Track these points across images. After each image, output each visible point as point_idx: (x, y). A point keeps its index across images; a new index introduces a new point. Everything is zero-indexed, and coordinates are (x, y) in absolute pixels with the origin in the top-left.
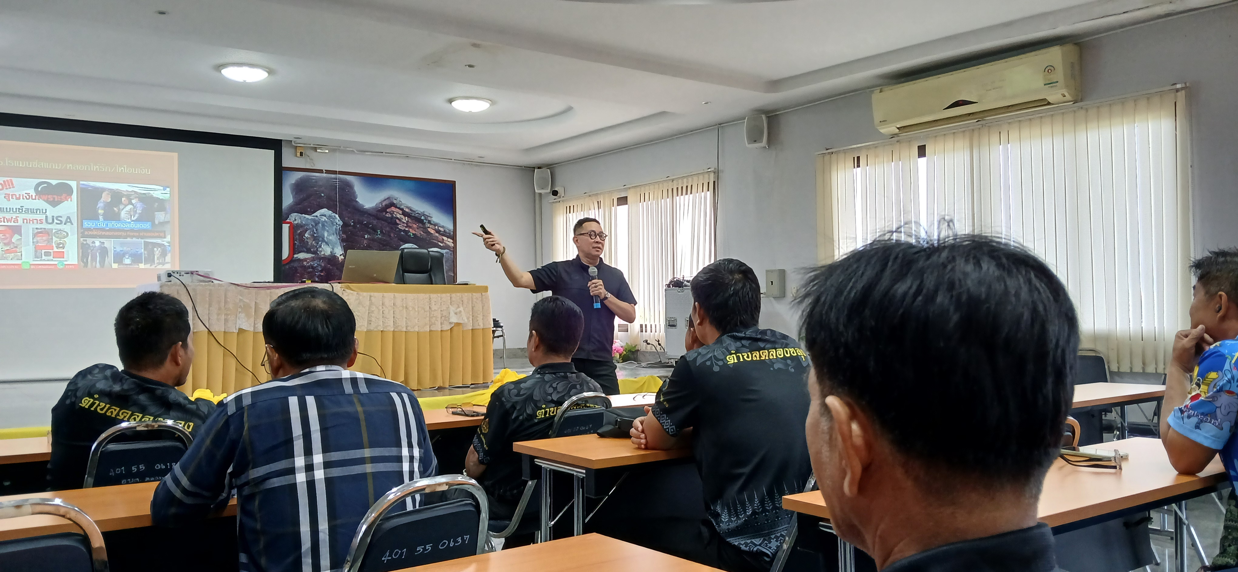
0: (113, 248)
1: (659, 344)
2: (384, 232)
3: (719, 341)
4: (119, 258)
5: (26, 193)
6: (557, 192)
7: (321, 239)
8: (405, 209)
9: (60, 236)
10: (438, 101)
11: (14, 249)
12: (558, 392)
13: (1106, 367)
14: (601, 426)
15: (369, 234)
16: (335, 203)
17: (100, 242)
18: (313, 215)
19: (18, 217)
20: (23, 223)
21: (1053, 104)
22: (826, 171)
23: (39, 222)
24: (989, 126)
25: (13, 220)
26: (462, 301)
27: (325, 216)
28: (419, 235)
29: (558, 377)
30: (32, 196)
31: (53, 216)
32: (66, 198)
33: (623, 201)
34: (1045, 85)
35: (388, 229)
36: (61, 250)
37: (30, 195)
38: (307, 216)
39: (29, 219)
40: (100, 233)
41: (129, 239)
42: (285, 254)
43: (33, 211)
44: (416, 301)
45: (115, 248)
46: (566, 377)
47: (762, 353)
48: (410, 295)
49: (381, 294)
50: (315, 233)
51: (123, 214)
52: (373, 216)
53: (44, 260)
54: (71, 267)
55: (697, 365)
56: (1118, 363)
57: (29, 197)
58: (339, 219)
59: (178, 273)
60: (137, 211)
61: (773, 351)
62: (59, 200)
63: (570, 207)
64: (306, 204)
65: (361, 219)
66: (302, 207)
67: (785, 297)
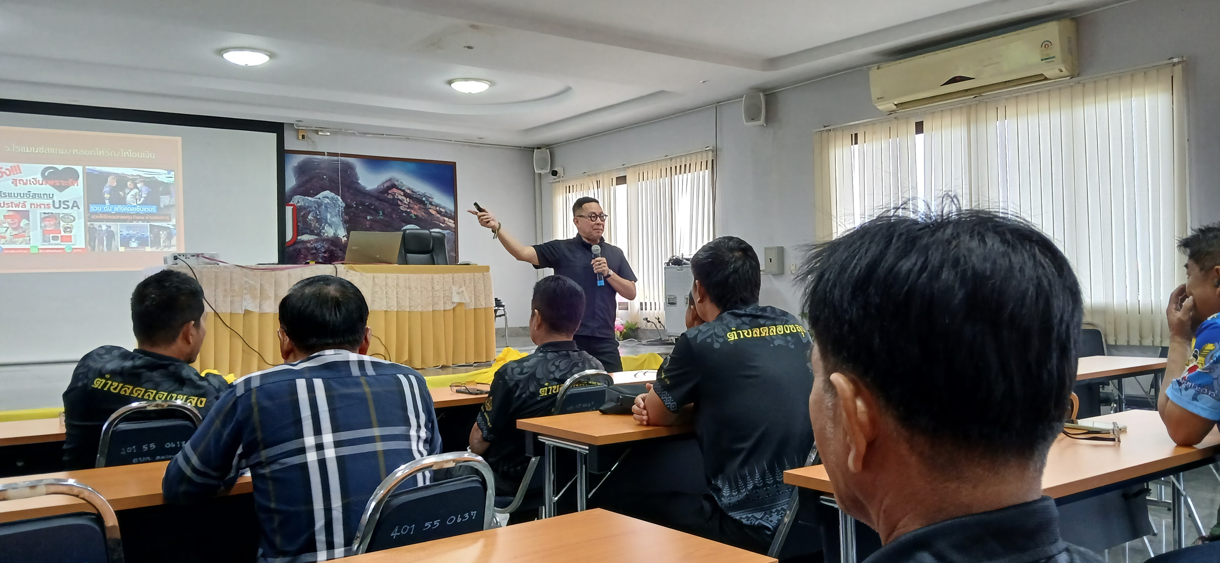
0: (119, 232)
1: (660, 322)
2: (386, 212)
3: (719, 318)
4: (125, 241)
5: (33, 179)
6: (556, 172)
7: (324, 221)
8: (406, 191)
9: (68, 220)
10: (437, 83)
11: (23, 234)
12: (561, 371)
13: (1103, 340)
14: (603, 402)
15: (370, 214)
16: (338, 185)
17: (107, 226)
18: (315, 197)
19: (26, 202)
20: (31, 207)
21: (1050, 79)
22: (824, 148)
23: (46, 206)
24: (986, 102)
25: (21, 205)
26: (464, 281)
27: (328, 198)
28: (420, 216)
29: (560, 355)
30: (39, 181)
31: (60, 201)
32: (72, 183)
33: (622, 180)
34: (1042, 60)
35: (389, 210)
36: (68, 234)
37: (37, 180)
38: (310, 198)
39: (37, 204)
40: (106, 217)
41: (135, 223)
42: (289, 236)
43: (40, 196)
44: (419, 282)
45: (121, 232)
46: (568, 356)
47: (763, 329)
48: (412, 275)
49: (384, 275)
50: (318, 215)
51: (129, 198)
52: (375, 197)
53: (52, 244)
54: (78, 250)
55: (698, 342)
56: (1115, 336)
57: (36, 182)
58: (342, 201)
59: (183, 256)
60: (143, 195)
61: (773, 328)
62: (66, 185)
63: (569, 186)
64: (309, 186)
65: (363, 200)
66: (305, 190)
67: (783, 273)
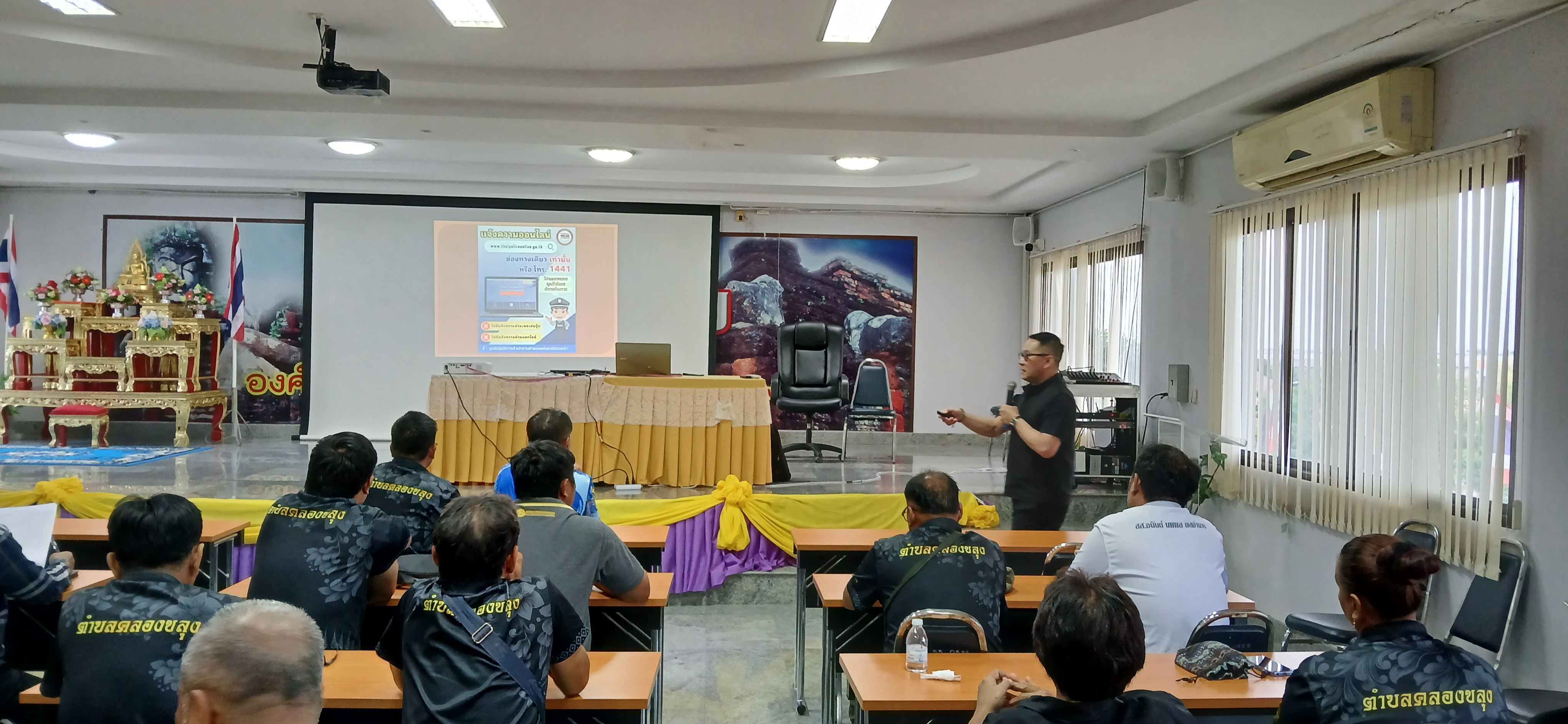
6: (1032, 246)
7: (760, 307)
8: (854, 272)
10: (825, 160)
16: (776, 268)
18: (752, 282)
22: (1218, 237)
26: (732, 396)
27: (765, 282)
28: (870, 301)
33: (1074, 261)
34: (1364, 132)
35: (834, 294)
38: (746, 283)
42: (722, 323)
44: (679, 396)
50: (754, 301)
52: (818, 280)
58: (780, 285)
64: (746, 270)
65: (804, 284)
66: (741, 274)
67: (1188, 401)
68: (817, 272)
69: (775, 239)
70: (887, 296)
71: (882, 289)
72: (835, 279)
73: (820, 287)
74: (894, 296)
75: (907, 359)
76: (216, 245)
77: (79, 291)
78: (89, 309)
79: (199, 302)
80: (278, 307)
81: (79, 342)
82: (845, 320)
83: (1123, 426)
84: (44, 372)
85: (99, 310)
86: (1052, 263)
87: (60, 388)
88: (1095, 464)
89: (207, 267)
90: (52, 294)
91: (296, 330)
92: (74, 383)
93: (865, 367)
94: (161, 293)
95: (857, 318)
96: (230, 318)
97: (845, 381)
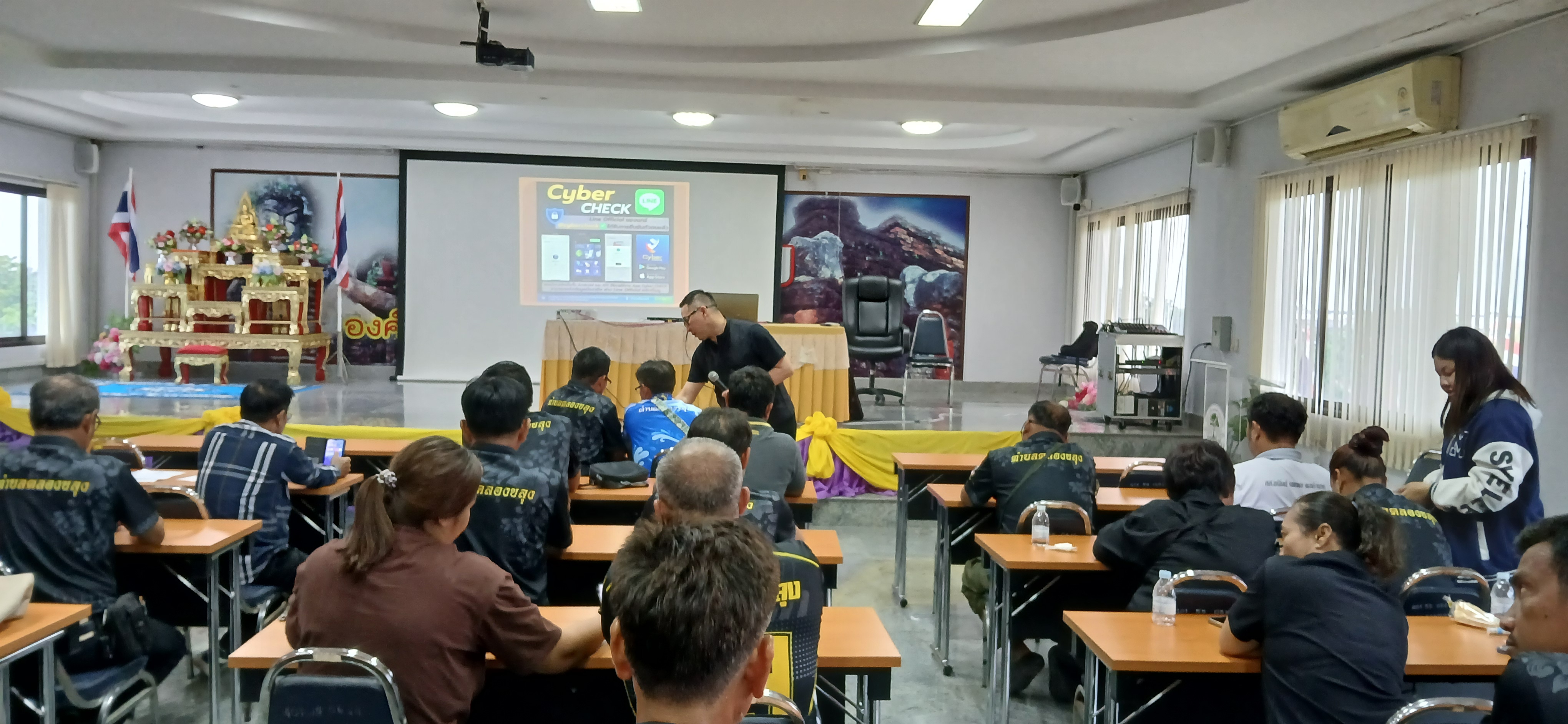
2: (887, 253)
6: (1079, 207)
7: (821, 262)
8: (910, 229)
15: (869, 254)
16: (837, 224)
18: (814, 238)
21: (1418, 135)
22: (1262, 201)
26: (814, 342)
27: (826, 238)
28: (925, 256)
33: (1121, 221)
34: (1400, 111)
35: (890, 250)
38: (809, 239)
42: (786, 276)
50: (815, 256)
52: (876, 237)
58: (840, 241)
64: (809, 226)
65: (863, 240)
66: (804, 230)
67: (1229, 349)
68: (874, 230)
69: (836, 197)
70: (940, 252)
71: (936, 245)
72: (892, 236)
73: (877, 243)
74: (947, 252)
75: (958, 311)
76: (316, 198)
77: (194, 240)
78: (205, 256)
79: (306, 251)
80: (374, 257)
81: (197, 287)
82: (901, 275)
83: (1169, 372)
84: (164, 313)
85: (213, 258)
86: (1099, 222)
87: (182, 330)
88: (1142, 406)
89: (307, 218)
90: (170, 243)
91: (392, 279)
92: (195, 325)
93: (923, 318)
94: (270, 242)
95: (912, 272)
96: (335, 267)
97: (906, 331)
